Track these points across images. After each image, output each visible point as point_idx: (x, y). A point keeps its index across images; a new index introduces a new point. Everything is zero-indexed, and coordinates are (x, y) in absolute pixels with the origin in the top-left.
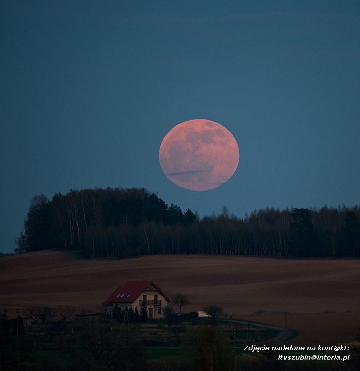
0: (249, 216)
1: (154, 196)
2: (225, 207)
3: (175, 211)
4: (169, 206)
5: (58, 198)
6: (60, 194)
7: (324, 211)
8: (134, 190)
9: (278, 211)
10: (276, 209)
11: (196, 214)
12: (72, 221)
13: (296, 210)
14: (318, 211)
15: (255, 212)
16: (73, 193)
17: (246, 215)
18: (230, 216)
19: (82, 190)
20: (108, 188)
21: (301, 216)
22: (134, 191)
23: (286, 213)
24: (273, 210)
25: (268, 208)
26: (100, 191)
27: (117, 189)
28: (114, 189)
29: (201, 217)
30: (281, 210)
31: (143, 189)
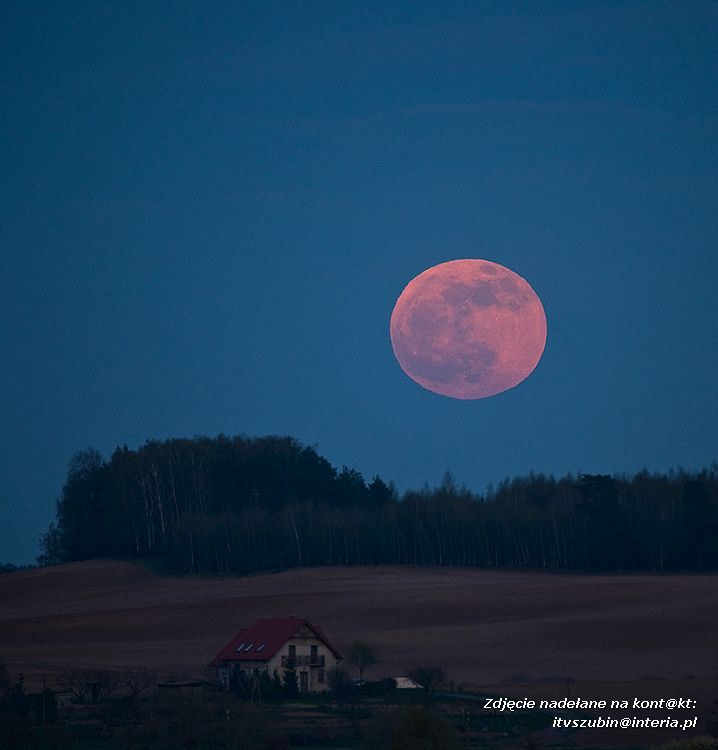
0: (495, 490)
1: (310, 453)
2: (448, 474)
3: (351, 480)
4: (340, 471)
5: (122, 456)
6: (126, 448)
7: (642, 478)
8: (272, 440)
9: (552, 480)
10: (548, 476)
11: (392, 488)
12: (149, 501)
13: (588, 477)
14: (630, 481)
15: (507, 481)
16: (152, 447)
17: (490, 488)
18: (458, 489)
19: (168, 441)
20: (221, 437)
21: (597, 489)
22: (270, 443)
23: (567, 483)
24: (541, 479)
25: (532, 475)
26: (206, 442)
27: (238, 439)
28: (231, 438)
30: (558, 478)
31: (289, 439)
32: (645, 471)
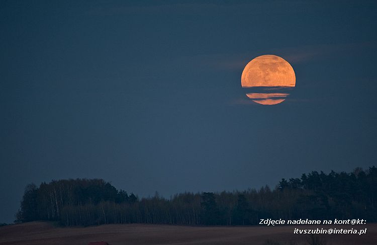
0: (173, 198)
1: (108, 185)
2: (156, 192)
3: (123, 194)
4: (119, 191)
5: (43, 186)
6: (45, 183)
7: (223, 194)
8: (96, 180)
9: (193, 194)
10: (191, 193)
11: (137, 196)
13: (205, 193)
14: (220, 194)
15: (177, 195)
16: (54, 182)
17: (171, 197)
18: (160, 197)
19: (59, 181)
20: (78, 179)
21: (208, 198)
22: (95, 181)
23: (198, 195)
24: (189, 193)
25: (186, 193)
26: (72, 180)
27: (84, 180)
28: (82, 179)
29: (140, 199)
30: (194, 194)
31: (102, 180)
32: (225, 191)
